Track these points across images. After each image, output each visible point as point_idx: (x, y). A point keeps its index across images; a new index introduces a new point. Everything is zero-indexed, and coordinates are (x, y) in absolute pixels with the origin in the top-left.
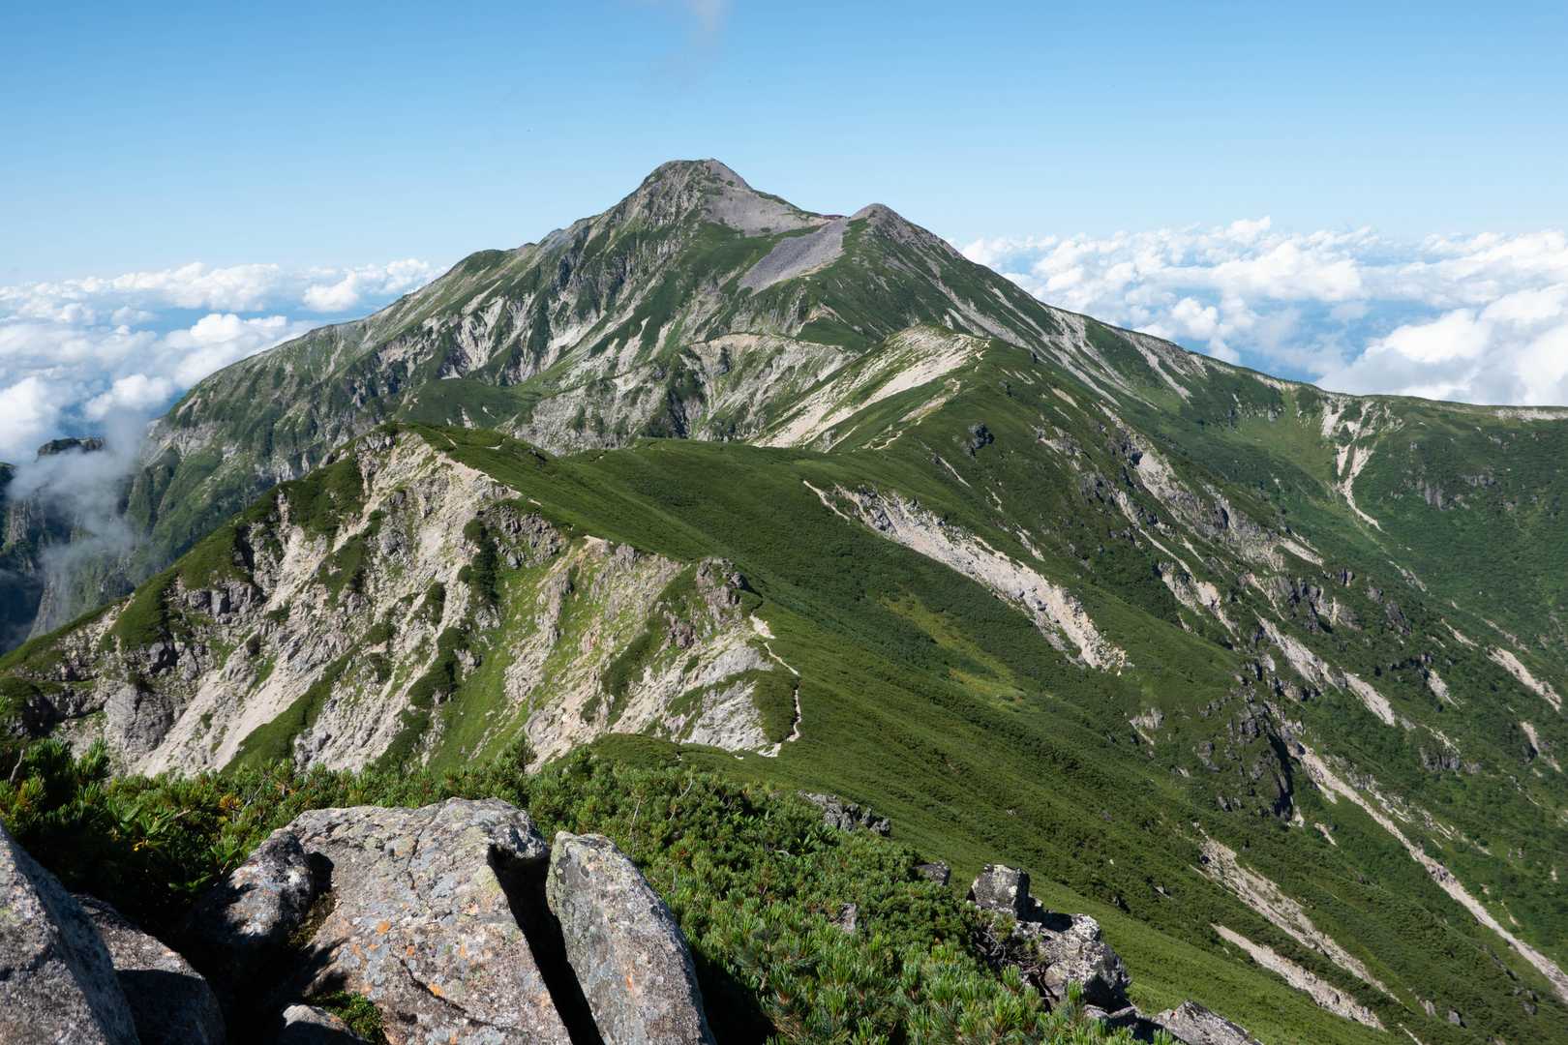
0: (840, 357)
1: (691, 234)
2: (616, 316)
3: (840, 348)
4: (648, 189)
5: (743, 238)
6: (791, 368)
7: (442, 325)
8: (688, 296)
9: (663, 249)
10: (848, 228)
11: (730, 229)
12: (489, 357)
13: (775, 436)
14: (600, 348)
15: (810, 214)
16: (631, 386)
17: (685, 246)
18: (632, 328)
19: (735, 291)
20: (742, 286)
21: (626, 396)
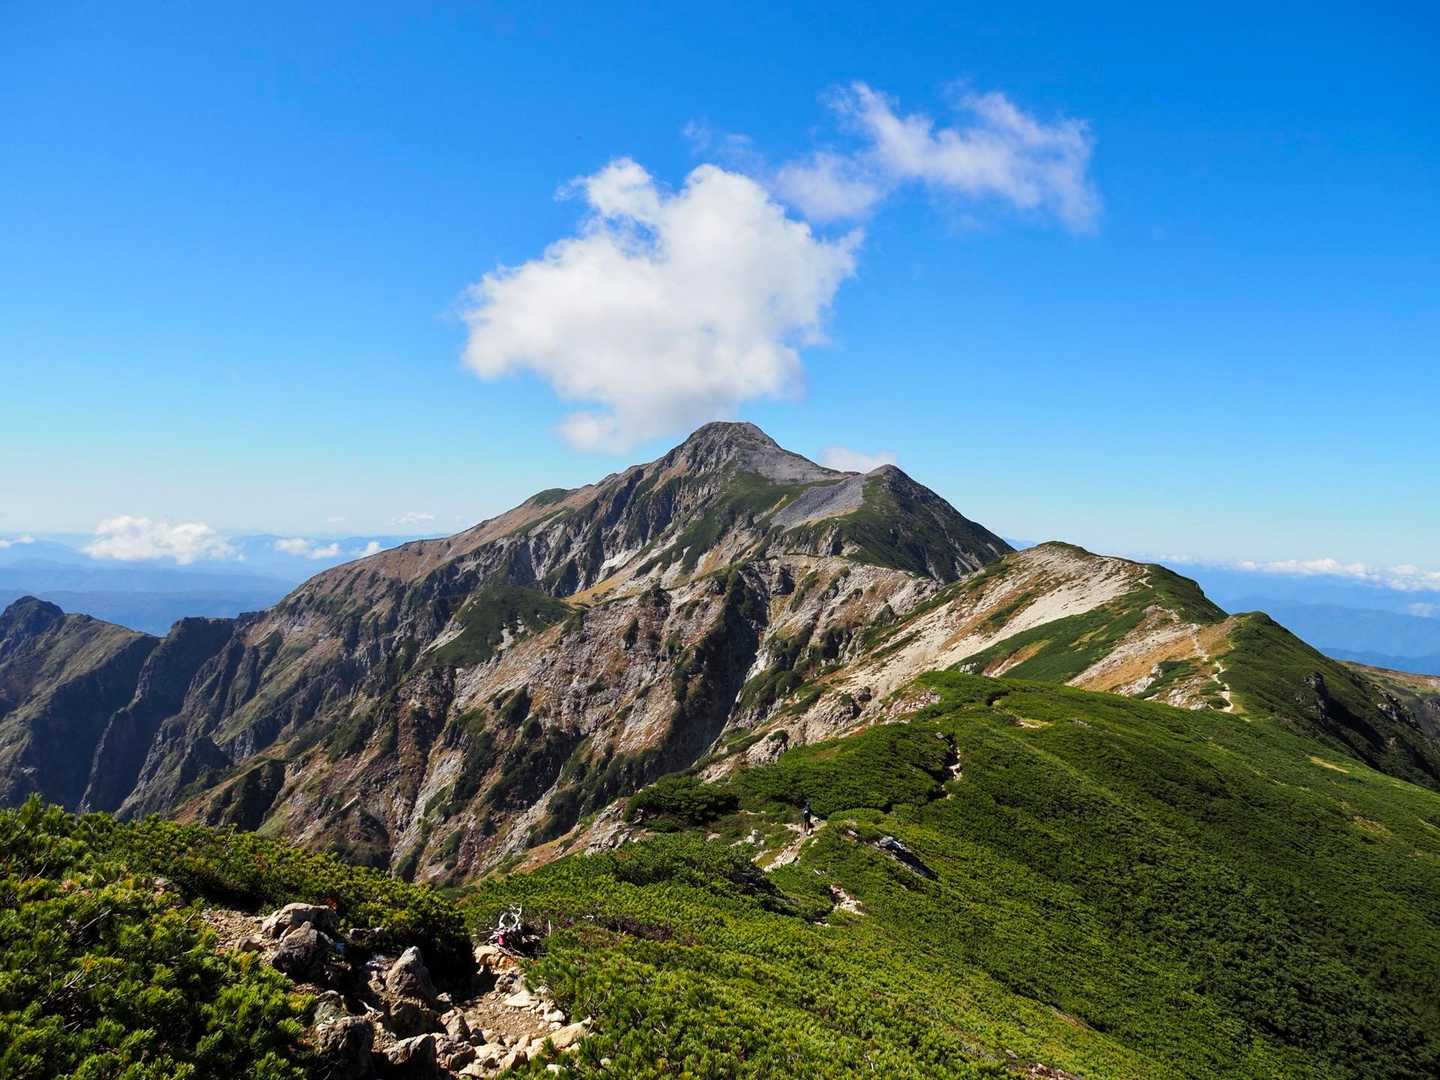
0: (911, 583)
1: (729, 480)
2: (660, 543)
3: (910, 573)
4: (694, 443)
5: (774, 484)
6: (858, 592)
7: (511, 545)
8: (724, 532)
9: (703, 492)
10: (867, 483)
11: (762, 477)
12: (547, 573)
13: (884, 665)
14: (645, 570)
15: (830, 471)
16: (686, 599)
17: (724, 488)
18: (674, 554)
19: (768, 528)
20: (775, 523)
21: (679, 609)
